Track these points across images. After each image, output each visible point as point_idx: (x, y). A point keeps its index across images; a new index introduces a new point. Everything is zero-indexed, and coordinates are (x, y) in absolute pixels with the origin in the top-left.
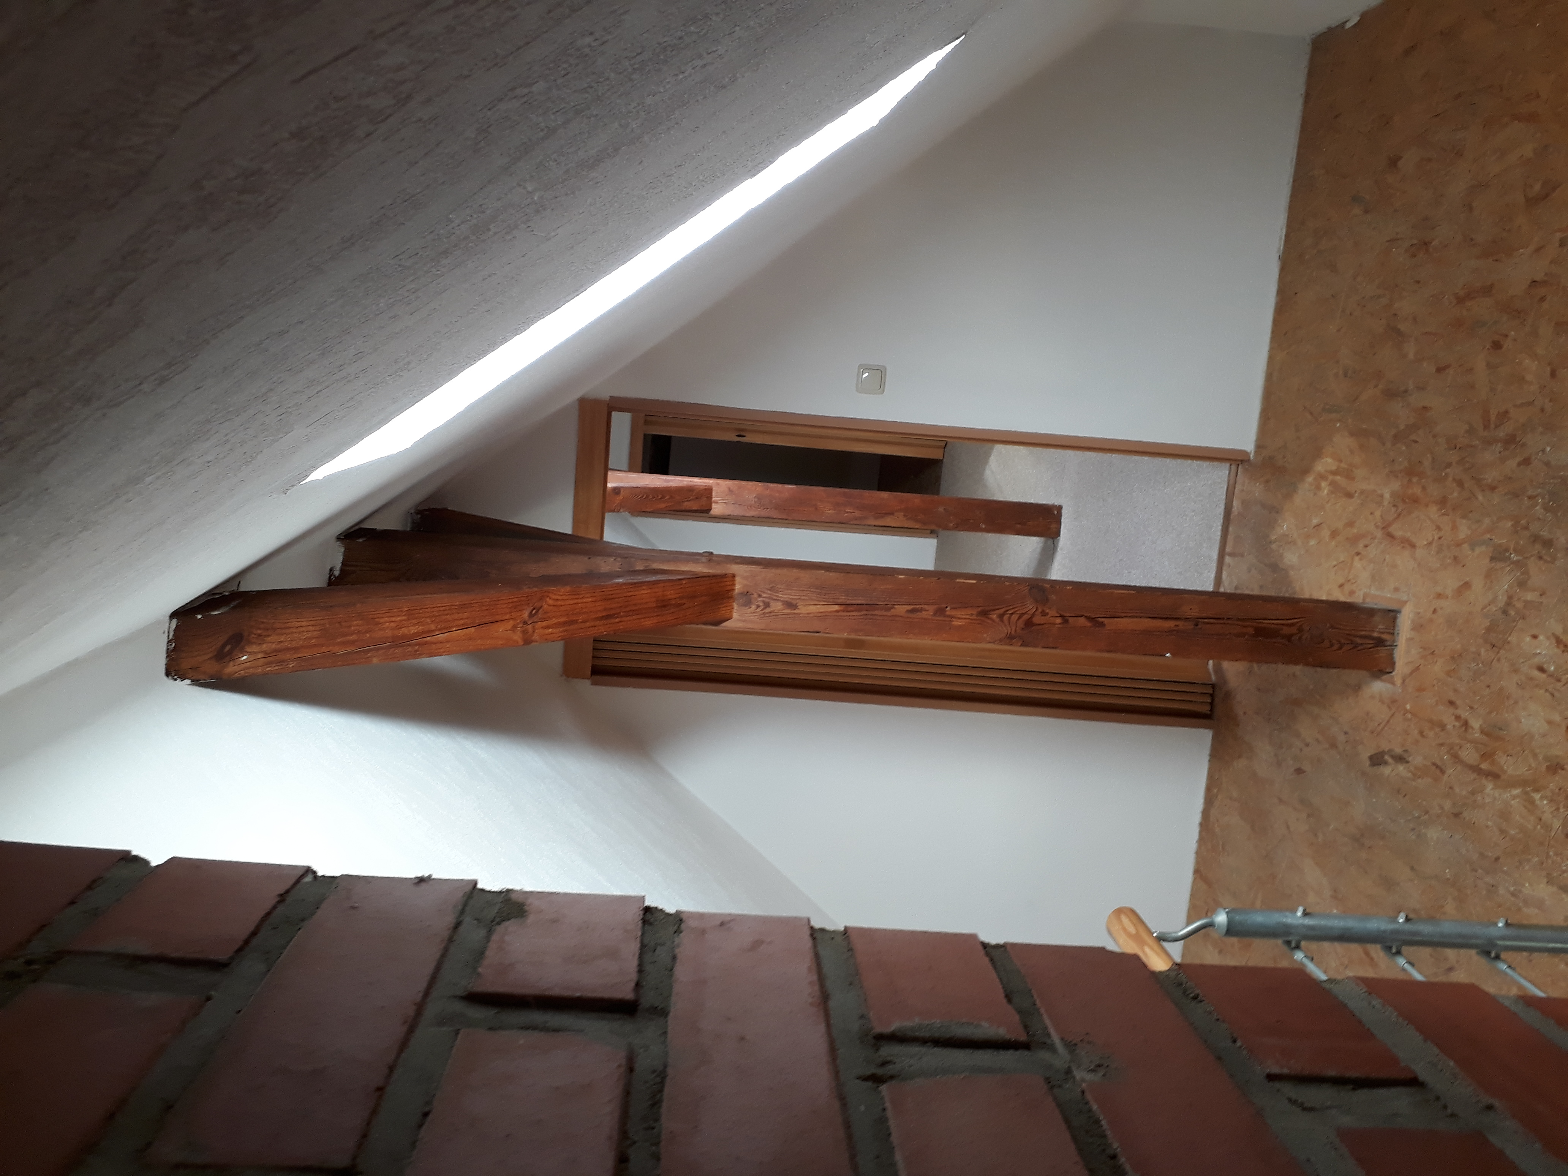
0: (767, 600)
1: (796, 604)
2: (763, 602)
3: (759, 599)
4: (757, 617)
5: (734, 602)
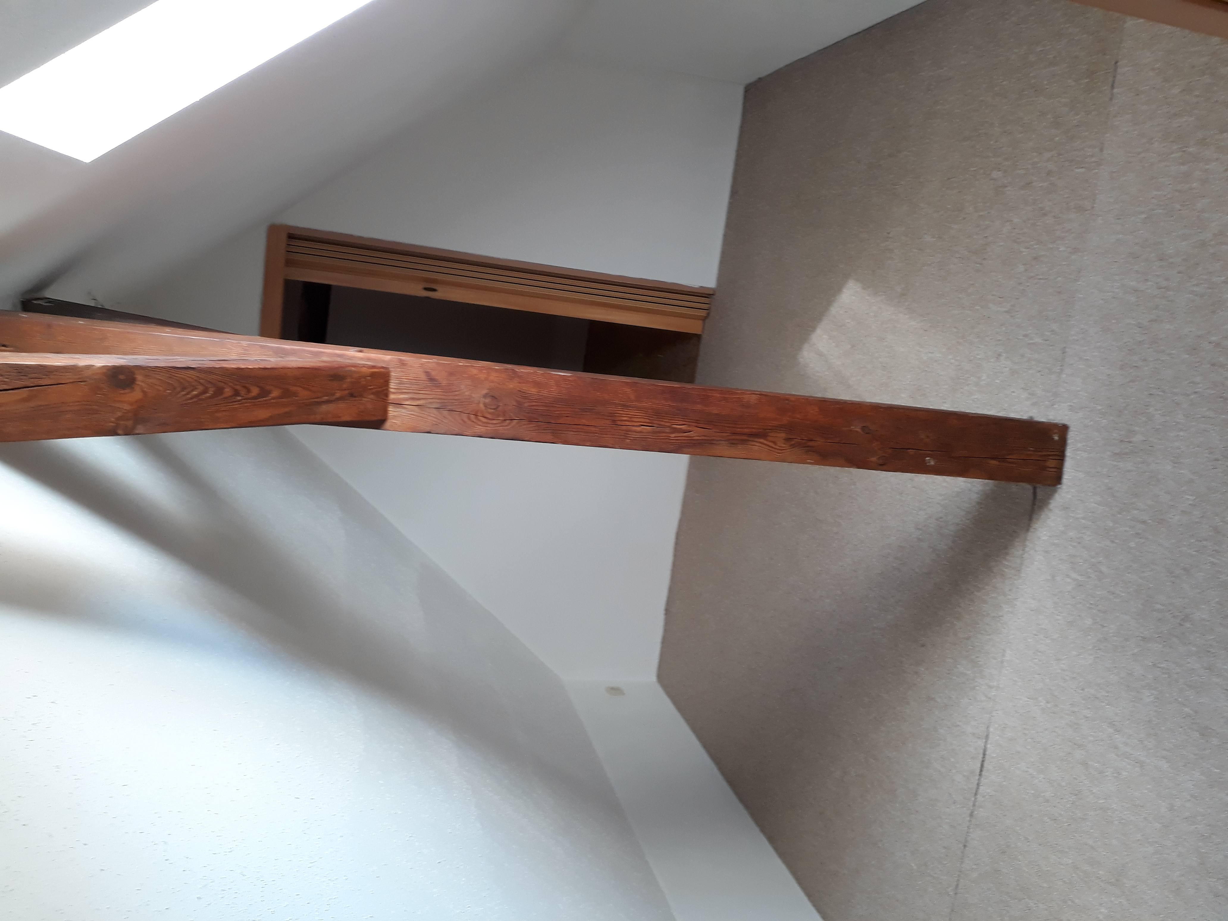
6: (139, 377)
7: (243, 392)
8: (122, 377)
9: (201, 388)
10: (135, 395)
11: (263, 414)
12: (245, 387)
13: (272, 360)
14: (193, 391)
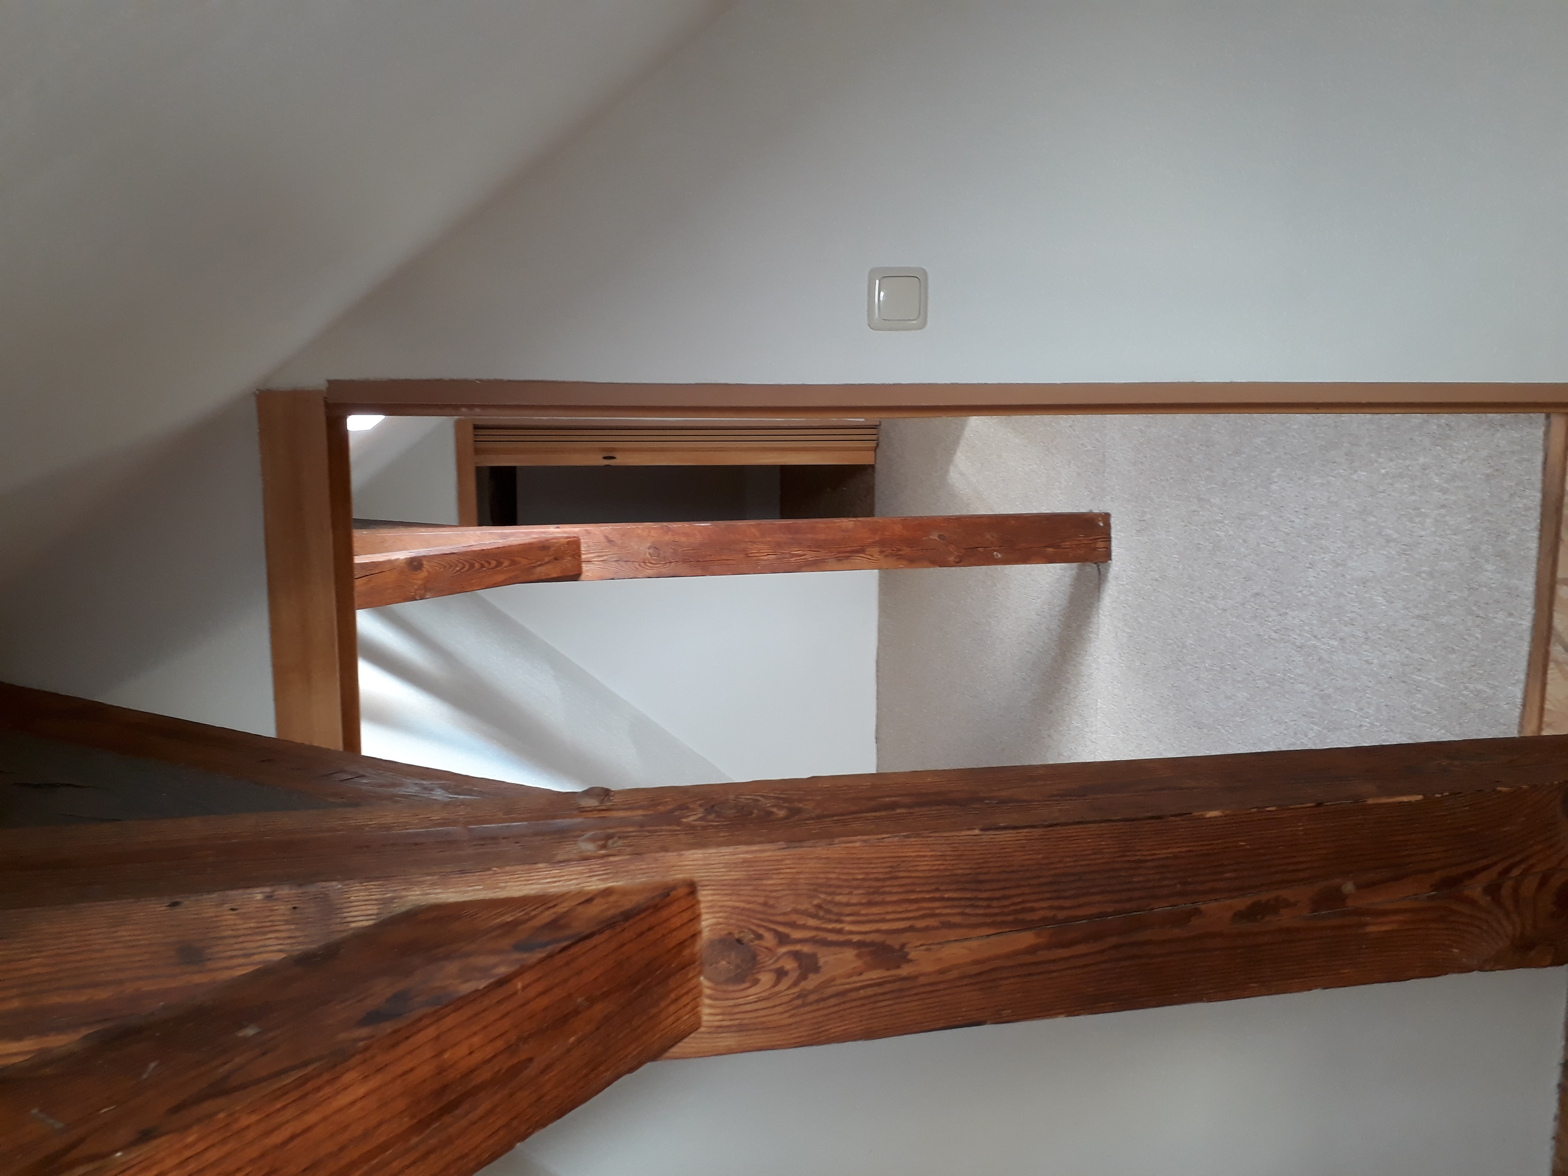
0: (806, 949)
1: (903, 946)
2: (796, 955)
3: (783, 950)
4: (779, 1009)
5: (700, 973)
6: (425, 563)
7: (486, 565)
8: (415, 564)
9: (460, 565)
10: (423, 574)
11: (501, 578)
12: (487, 562)
13: (500, 541)
14: (456, 567)
